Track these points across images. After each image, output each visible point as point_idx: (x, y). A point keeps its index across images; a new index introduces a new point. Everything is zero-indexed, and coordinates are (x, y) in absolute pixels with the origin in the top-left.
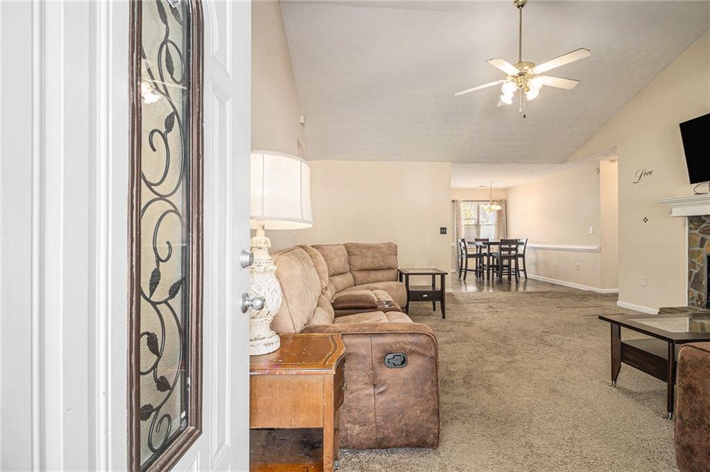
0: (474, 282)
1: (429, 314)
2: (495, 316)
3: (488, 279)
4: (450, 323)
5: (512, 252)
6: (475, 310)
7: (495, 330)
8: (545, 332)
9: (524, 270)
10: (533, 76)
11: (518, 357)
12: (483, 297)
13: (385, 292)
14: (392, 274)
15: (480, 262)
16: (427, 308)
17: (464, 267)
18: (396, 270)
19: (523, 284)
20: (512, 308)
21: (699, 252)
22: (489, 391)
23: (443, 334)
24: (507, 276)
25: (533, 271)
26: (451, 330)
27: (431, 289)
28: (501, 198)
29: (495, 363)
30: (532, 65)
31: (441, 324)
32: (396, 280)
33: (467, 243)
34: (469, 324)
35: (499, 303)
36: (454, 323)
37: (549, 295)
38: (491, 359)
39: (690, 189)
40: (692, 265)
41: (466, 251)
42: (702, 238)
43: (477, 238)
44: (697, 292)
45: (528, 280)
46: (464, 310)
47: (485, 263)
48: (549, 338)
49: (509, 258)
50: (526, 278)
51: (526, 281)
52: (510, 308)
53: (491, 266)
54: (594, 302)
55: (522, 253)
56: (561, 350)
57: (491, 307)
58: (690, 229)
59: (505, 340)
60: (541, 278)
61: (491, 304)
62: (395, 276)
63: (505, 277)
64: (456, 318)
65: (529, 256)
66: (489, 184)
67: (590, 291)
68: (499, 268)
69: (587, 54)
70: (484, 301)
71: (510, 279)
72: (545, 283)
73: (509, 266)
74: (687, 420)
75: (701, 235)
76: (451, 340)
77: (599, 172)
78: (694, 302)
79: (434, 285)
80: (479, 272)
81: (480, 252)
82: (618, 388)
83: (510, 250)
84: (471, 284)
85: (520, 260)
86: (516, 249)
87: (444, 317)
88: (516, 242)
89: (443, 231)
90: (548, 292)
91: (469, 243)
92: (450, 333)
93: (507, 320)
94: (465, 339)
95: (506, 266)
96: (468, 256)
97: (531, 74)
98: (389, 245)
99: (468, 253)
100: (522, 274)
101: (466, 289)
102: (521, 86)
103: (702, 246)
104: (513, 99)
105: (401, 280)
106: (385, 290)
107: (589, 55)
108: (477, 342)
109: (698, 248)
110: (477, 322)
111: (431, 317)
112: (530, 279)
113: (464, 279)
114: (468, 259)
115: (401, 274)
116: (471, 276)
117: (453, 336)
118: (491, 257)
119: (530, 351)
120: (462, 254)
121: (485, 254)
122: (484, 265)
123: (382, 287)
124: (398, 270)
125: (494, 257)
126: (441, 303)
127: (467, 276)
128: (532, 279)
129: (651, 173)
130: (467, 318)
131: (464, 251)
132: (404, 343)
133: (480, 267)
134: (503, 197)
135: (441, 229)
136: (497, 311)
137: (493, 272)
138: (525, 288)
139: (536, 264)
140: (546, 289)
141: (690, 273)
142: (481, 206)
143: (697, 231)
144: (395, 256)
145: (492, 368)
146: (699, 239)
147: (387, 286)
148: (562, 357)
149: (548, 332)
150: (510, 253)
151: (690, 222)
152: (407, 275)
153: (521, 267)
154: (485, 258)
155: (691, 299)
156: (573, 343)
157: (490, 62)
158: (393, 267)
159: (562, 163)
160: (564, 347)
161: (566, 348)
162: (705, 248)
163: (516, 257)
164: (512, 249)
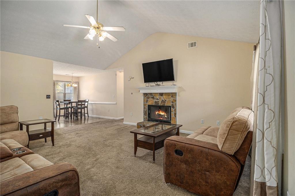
0: (63, 122)
1: (43, 145)
2: (81, 138)
3: (71, 119)
4: (58, 148)
5: (82, 106)
6: (70, 137)
7: (83, 145)
8: (105, 140)
9: (87, 113)
10: (102, 31)
11: (98, 156)
12: (72, 129)
13: (12, 140)
14: (15, 126)
15: (67, 111)
16: (41, 142)
17: (58, 114)
18: (17, 123)
19: (87, 119)
20: (87, 132)
21: (146, 104)
22: (92, 181)
23: (56, 155)
24: (80, 117)
25: (91, 114)
26: (60, 152)
27: (43, 131)
28: (76, 81)
29: (90, 163)
30: (103, 26)
31: (53, 150)
32: (18, 130)
33: (60, 102)
34: (69, 145)
35: (80, 131)
36: (60, 147)
37: (100, 123)
38: (87, 161)
39: (144, 85)
40: (144, 108)
41: (60, 107)
42: (147, 100)
43: (64, 99)
44: (146, 116)
45: (89, 118)
46: (64, 138)
47: (70, 111)
48: (107, 143)
49: (81, 108)
50: (88, 116)
51: (88, 118)
52: (86, 132)
53: (73, 113)
54: (116, 123)
55: (87, 106)
56: (113, 147)
57: (77, 133)
58: (144, 97)
59: (90, 149)
60: (95, 116)
61: (77, 132)
62: (17, 127)
63: (79, 117)
64: (61, 144)
65: (90, 107)
66: (72, 74)
67: (113, 119)
68: (76, 113)
69: (124, 30)
70: (73, 131)
71: (81, 118)
72: (96, 118)
73: (81, 112)
74: (168, 165)
75: (147, 99)
76: (62, 158)
77: (116, 75)
78: (145, 120)
79: (45, 128)
80: (66, 116)
81: (67, 106)
82: (137, 157)
83: (81, 105)
84: (62, 123)
85: (86, 109)
86: (84, 105)
87: (53, 145)
88: (85, 101)
89: (48, 97)
90: (99, 122)
91: (61, 102)
92: (60, 154)
93: (87, 139)
94: (70, 155)
95: (80, 112)
96: (61, 109)
97: (102, 29)
98: (12, 107)
99: (61, 107)
100: (86, 115)
101: (60, 126)
102: (97, 33)
103: (147, 102)
104: (94, 38)
105: (21, 129)
106: (11, 138)
107: (125, 31)
108: (77, 154)
109: (146, 103)
110: (73, 143)
111: (45, 147)
112: (90, 117)
113: (59, 120)
114: (61, 110)
115: (21, 125)
116: (62, 119)
117: (62, 155)
118: (73, 109)
119: (102, 152)
120: (57, 108)
121: (70, 107)
122: (69, 113)
123: (8, 137)
124: (19, 123)
125: (74, 108)
126: (52, 138)
127: (60, 119)
128: (91, 117)
129: (133, 78)
130: (67, 143)
131: (58, 107)
132: (55, 182)
133: (67, 114)
134: (77, 81)
135: (47, 96)
136: (81, 135)
137: (74, 115)
138: (88, 121)
139: (92, 110)
140: (98, 120)
141: (144, 110)
142: (66, 84)
143: (146, 98)
144: (16, 114)
145: (89, 167)
146: (146, 100)
147: (13, 135)
148: (115, 150)
149: (106, 140)
150: (81, 106)
151: (144, 95)
152: (28, 126)
153: (86, 112)
154: (70, 109)
155: (144, 119)
156: (116, 143)
157: (86, 16)
158: (15, 121)
159: (104, 70)
160: (114, 145)
161: (114, 146)
162: (148, 103)
163: (84, 108)
164: (83, 105)
